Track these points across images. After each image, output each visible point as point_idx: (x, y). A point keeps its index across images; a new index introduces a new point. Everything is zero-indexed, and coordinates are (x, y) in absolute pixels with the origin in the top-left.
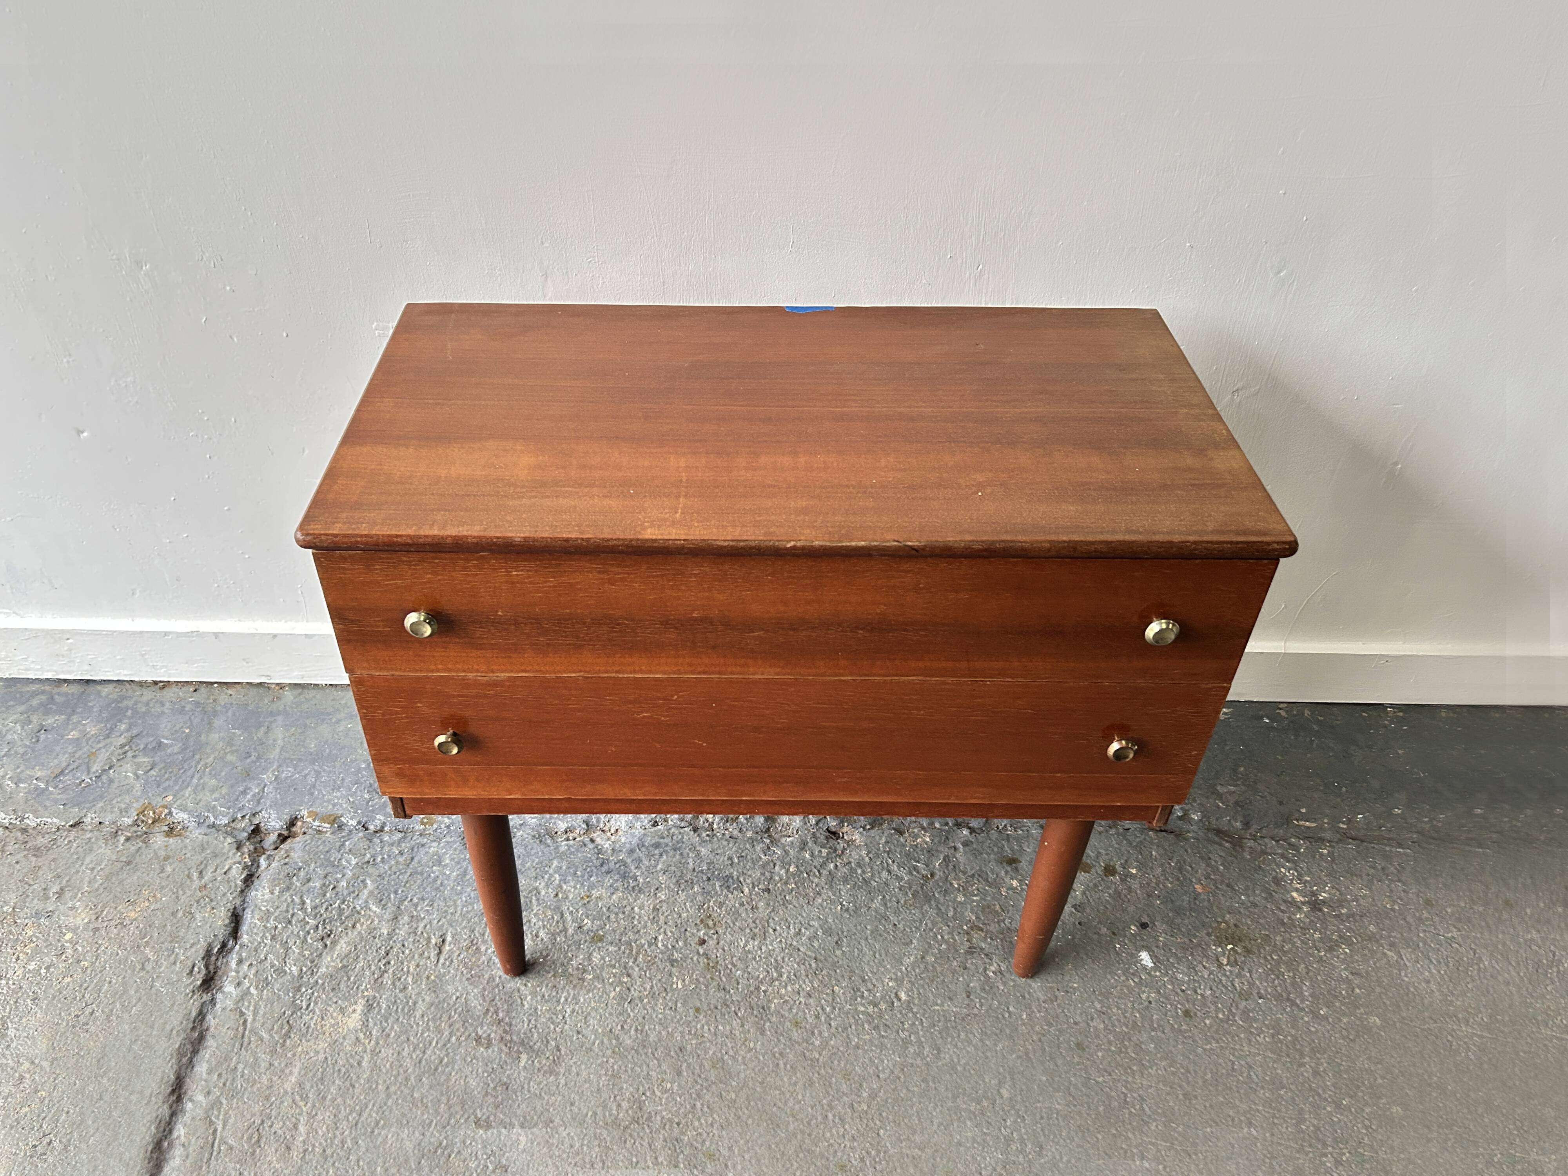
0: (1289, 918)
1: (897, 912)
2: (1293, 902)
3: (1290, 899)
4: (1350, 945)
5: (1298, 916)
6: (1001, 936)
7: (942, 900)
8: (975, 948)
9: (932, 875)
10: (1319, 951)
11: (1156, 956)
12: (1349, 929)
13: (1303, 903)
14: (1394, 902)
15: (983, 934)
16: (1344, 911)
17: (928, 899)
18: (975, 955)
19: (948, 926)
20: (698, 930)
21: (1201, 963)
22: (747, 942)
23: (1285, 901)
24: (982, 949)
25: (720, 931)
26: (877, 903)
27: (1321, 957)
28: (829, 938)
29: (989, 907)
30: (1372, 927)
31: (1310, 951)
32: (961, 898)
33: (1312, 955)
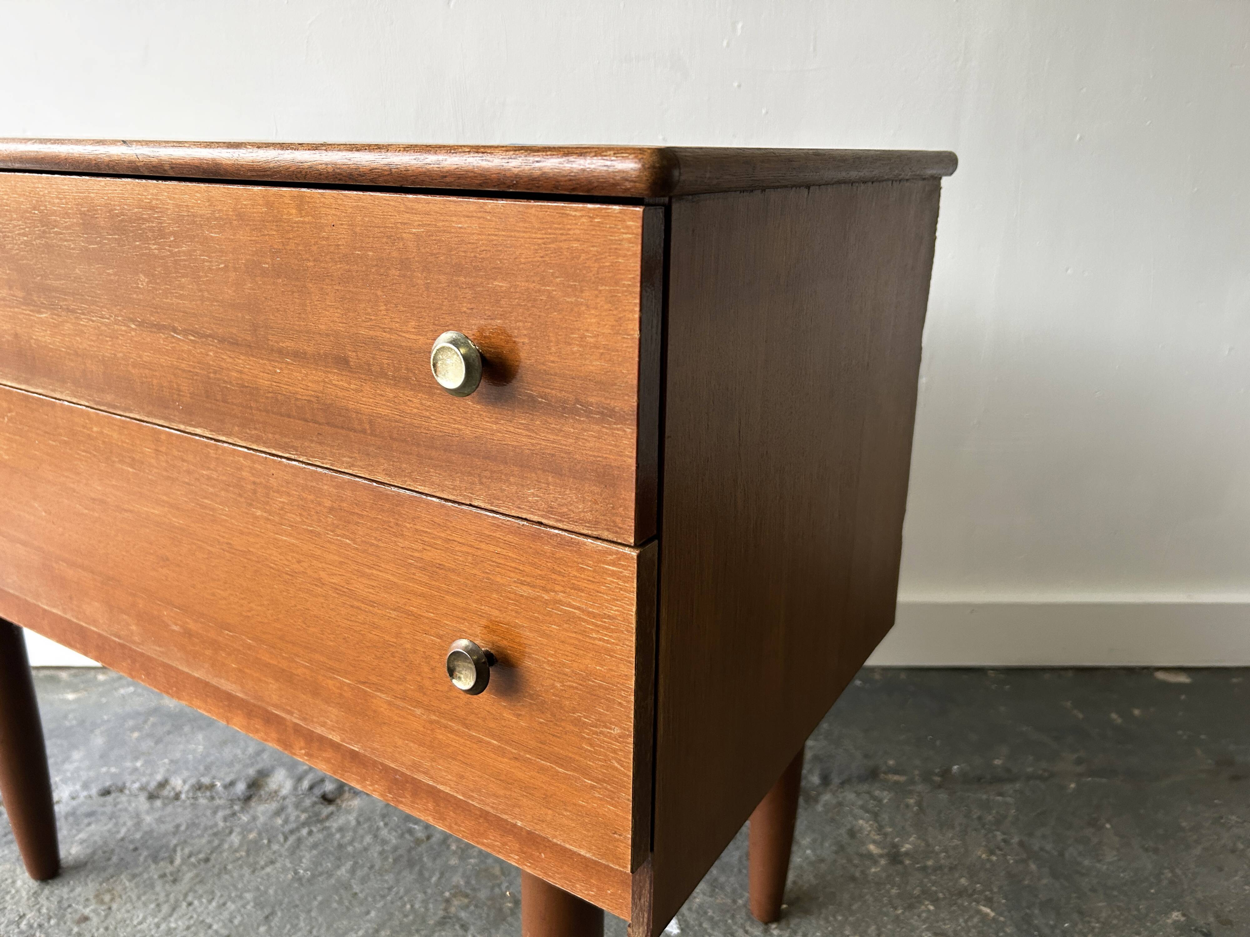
0: (863, 872)
1: (364, 880)
2: (870, 856)
3: (864, 852)
4: (935, 901)
5: (873, 870)
6: (489, 903)
7: (429, 864)
8: (450, 918)
9: (429, 838)
10: (895, 908)
11: (685, 921)
12: (934, 883)
13: (881, 856)
14: (992, 853)
15: (466, 901)
16: (930, 863)
17: (411, 864)
18: (448, 926)
19: (425, 893)
20: (85, 906)
21: (743, 926)
22: (145, 919)
23: (861, 855)
24: (459, 919)
25: (115, 906)
26: (343, 872)
27: (897, 917)
28: (259, 912)
29: (486, 870)
30: (963, 881)
31: (884, 909)
32: (454, 861)
33: (886, 914)
